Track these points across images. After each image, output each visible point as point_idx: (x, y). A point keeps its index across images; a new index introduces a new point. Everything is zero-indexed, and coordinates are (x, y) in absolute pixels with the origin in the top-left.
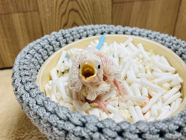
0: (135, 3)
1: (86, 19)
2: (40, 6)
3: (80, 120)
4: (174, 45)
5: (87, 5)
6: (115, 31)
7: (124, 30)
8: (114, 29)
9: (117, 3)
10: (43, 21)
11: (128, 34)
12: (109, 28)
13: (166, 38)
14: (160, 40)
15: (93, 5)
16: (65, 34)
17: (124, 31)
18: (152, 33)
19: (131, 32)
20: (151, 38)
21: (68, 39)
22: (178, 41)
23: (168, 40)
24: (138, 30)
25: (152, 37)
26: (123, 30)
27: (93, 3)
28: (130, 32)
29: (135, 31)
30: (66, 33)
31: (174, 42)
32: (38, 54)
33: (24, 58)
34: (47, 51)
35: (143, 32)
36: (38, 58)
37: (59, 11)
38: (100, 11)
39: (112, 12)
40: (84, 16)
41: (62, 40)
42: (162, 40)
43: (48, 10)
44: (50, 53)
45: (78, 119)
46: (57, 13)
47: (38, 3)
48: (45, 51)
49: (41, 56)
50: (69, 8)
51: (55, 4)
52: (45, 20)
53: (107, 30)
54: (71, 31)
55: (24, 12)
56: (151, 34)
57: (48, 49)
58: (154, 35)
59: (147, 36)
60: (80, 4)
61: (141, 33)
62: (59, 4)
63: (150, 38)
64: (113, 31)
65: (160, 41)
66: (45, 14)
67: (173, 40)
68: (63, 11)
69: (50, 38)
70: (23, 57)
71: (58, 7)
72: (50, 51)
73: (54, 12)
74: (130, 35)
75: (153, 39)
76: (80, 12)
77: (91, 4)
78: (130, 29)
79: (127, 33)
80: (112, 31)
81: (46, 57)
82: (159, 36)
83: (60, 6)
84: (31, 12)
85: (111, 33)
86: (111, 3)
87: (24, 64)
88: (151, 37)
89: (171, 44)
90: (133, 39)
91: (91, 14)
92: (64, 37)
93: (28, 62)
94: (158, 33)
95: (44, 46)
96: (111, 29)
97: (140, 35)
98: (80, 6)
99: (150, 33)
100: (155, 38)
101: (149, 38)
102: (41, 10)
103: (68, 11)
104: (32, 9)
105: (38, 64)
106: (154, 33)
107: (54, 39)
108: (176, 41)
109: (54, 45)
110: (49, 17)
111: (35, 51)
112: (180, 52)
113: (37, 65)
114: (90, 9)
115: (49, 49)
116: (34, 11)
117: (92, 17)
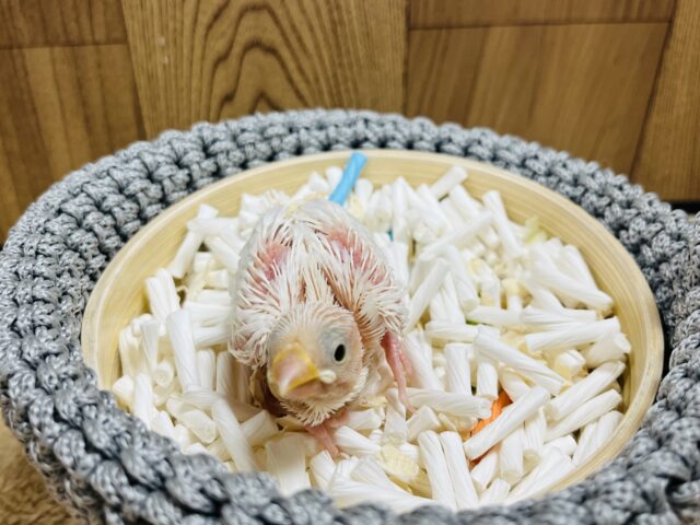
0: (496, 32)
1: (307, 81)
2: (133, 26)
3: (202, 491)
4: (616, 208)
5: (311, 29)
6: (404, 137)
7: (439, 137)
8: (400, 131)
9: (426, 28)
10: (142, 81)
11: (450, 153)
12: (382, 125)
13: (589, 178)
14: (568, 183)
15: (334, 31)
16: (214, 141)
17: (437, 141)
18: (541, 154)
19: (463, 144)
20: (534, 175)
21: (222, 160)
22: (632, 192)
23: (593, 184)
24: (490, 138)
25: (540, 169)
26: (434, 136)
27: (333, 22)
28: (459, 144)
29: (479, 143)
31: (615, 195)
32: (100, 214)
33: (41, 229)
34: (139, 204)
35: (508, 149)
36: (97, 229)
37: (204, 48)
38: (361, 53)
39: (406, 63)
40: (301, 70)
41: (198, 163)
42: (576, 182)
43: (162, 41)
44: (149, 211)
45: (198, 485)
46: (198, 52)
47: (126, 12)
48: (127, 205)
49: (113, 223)
50: (243, 37)
51: (188, 21)
52: (151, 78)
53: (375, 134)
54: (239, 131)
55: (69, 44)
56: (536, 157)
57: (140, 195)
58: (546, 164)
59: (523, 165)
60: (285, 23)
61: (503, 154)
62: (204, 19)
63: (530, 174)
64: (399, 136)
65: (568, 188)
66: (149, 56)
67: (615, 186)
68: (218, 46)
69: (154, 154)
70: (39, 226)
71: (201, 30)
72: (150, 204)
73: (186, 51)
74: (459, 155)
75: (543, 179)
76: (285, 53)
77: (328, 26)
78: (460, 135)
79: (447, 147)
80: (393, 139)
81: (129, 227)
82: (565, 166)
83: (210, 27)
84: (96, 43)
85: (391, 144)
87: (37, 253)
88: (536, 169)
89: (605, 201)
90: (470, 172)
91: (327, 63)
92: (207, 151)
93: (54, 247)
94: (563, 156)
95: (125, 183)
96: (389, 130)
97: (494, 159)
98: (283, 34)
99: (533, 154)
100: (549, 174)
101: (526, 172)
102: (134, 39)
103: (237, 50)
104: (100, 35)
105: (97, 252)
106: (550, 156)
107: (169, 160)
108: (626, 192)
109: (167, 183)
110: (164, 66)
111: (91, 201)
112: (633, 237)
113: (94, 256)
114: (322, 44)
115: (147, 195)
116: (110, 41)
117: (330, 74)
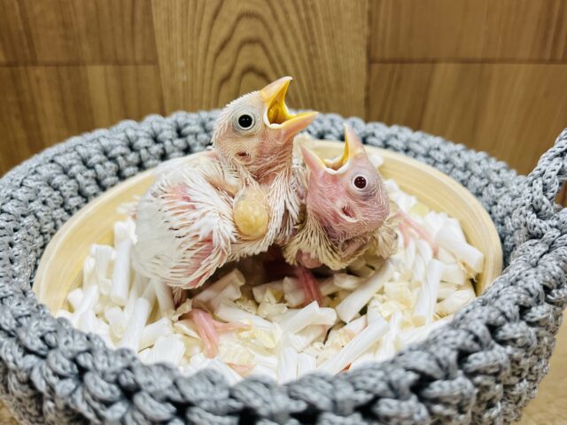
0: (441, 67)
2: (162, 52)
4: (492, 188)
5: (293, 59)
6: (338, 131)
7: (365, 132)
8: (336, 127)
9: (384, 62)
10: (167, 94)
11: (372, 145)
12: (320, 122)
13: (476, 165)
14: (460, 169)
15: (311, 62)
16: (186, 125)
17: (363, 135)
18: (442, 147)
19: (384, 138)
20: (435, 163)
21: (191, 139)
22: (507, 175)
23: (478, 170)
24: (406, 134)
25: (439, 158)
26: (360, 131)
27: (310, 55)
28: (380, 138)
29: (396, 137)
30: (189, 121)
31: (492, 177)
32: (83, 167)
33: (32, 171)
35: (418, 142)
36: (80, 177)
37: (213, 70)
39: (368, 88)
41: (171, 140)
42: (466, 168)
43: (181, 63)
44: (128, 171)
46: (208, 74)
47: (158, 42)
48: (108, 164)
49: (95, 175)
50: (242, 63)
51: (201, 50)
52: (173, 91)
53: (316, 128)
54: (207, 120)
55: (118, 63)
56: (438, 149)
57: (120, 158)
58: (445, 154)
59: (427, 156)
60: (273, 54)
61: (414, 146)
62: (213, 49)
63: (432, 162)
64: (334, 130)
65: (460, 174)
66: (173, 74)
67: (495, 171)
68: (223, 69)
69: (136, 130)
70: (31, 169)
71: (210, 57)
72: (128, 166)
73: (199, 72)
74: (380, 147)
75: (441, 166)
77: (306, 57)
78: (381, 130)
79: (370, 140)
80: (330, 132)
81: (109, 180)
82: (459, 155)
83: (217, 55)
84: (136, 64)
85: (328, 136)
86: (363, 60)
87: (21, 185)
88: (436, 158)
89: (486, 181)
90: (386, 160)
91: (305, 87)
92: (180, 133)
93: (37, 183)
94: (459, 147)
95: (109, 148)
96: (327, 125)
97: (407, 151)
98: (272, 63)
99: (436, 146)
100: (446, 162)
101: (429, 160)
102: (162, 62)
103: (237, 73)
104: (139, 57)
105: (76, 194)
106: (450, 148)
107: (147, 135)
108: (501, 175)
109: (143, 152)
110: (184, 83)
111: (79, 157)
112: (501, 210)
113: (71, 196)
115: (125, 159)
116: (145, 62)
